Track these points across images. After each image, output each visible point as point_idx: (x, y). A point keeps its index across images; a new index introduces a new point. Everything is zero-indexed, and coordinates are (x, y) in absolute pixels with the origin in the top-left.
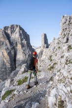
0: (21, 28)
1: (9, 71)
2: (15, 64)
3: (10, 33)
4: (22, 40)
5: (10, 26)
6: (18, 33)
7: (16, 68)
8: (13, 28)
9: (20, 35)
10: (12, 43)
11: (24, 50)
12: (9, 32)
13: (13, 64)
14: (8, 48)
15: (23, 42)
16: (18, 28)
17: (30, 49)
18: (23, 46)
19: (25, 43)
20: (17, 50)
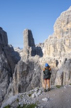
17: (5, 54)
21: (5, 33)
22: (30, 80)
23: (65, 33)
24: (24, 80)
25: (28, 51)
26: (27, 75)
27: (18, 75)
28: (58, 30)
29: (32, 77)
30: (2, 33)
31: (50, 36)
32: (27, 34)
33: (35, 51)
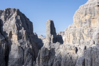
0: (19, 13)
3: (3, 20)
4: (19, 29)
5: (5, 10)
6: (14, 19)
8: (9, 13)
9: (17, 22)
10: (5, 32)
11: (21, 44)
12: (2, 17)
15: (20, 31)
16: (16, 13)
17: (30, 41)
18: (20, 37)
19: (24, 33)
20: (11, 44)
21: (31, 23)
22: (52, 65)
23: (84, 23)
24: (46, 65)
25: (50, 39)
26: (49, 60)
27: (41, 59)
28: (78, 21)
29: (53, 62)
30: (28, 23)
31: (69, 26)
32: (50, 24)
33: (56, 38)
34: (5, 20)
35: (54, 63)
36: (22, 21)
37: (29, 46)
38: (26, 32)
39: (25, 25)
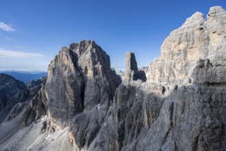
0: (94, 45)
1: (72, 113)
2: (83, 102)
3: (78, 54)
4: (94, 63)
5: (79, 43)
6: (89, 53)
7: (83, 107)
8: (84, 45)
9: (93, 55)
10: (80, 67)
11: (97, 80)
12: (77, 51)
13: (80, 101)
14: (72, 76)
15: (96, 66)
16: (91, 45)
17: (107, 77)
18: (96, 73)
19: (100, 68)
20: (87, 80)
21: (108, 57)
22: (131, 106)
23: (176, 55)
24: (124, 105)
25: (130, 75)
26: (127, 100)
27: (118, 99)
28: (167, 52)
30: (105, 57)
31: (155, 59)
32: (130, 57)
33: (138, 75)
34: (80, 53)
35: (134, 104)
36: (98, 55)
37: (105, 83)
38: (102, 67)
39: (101, 59)
